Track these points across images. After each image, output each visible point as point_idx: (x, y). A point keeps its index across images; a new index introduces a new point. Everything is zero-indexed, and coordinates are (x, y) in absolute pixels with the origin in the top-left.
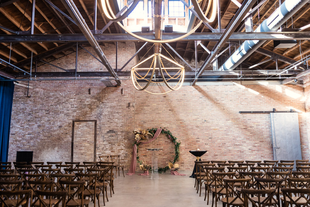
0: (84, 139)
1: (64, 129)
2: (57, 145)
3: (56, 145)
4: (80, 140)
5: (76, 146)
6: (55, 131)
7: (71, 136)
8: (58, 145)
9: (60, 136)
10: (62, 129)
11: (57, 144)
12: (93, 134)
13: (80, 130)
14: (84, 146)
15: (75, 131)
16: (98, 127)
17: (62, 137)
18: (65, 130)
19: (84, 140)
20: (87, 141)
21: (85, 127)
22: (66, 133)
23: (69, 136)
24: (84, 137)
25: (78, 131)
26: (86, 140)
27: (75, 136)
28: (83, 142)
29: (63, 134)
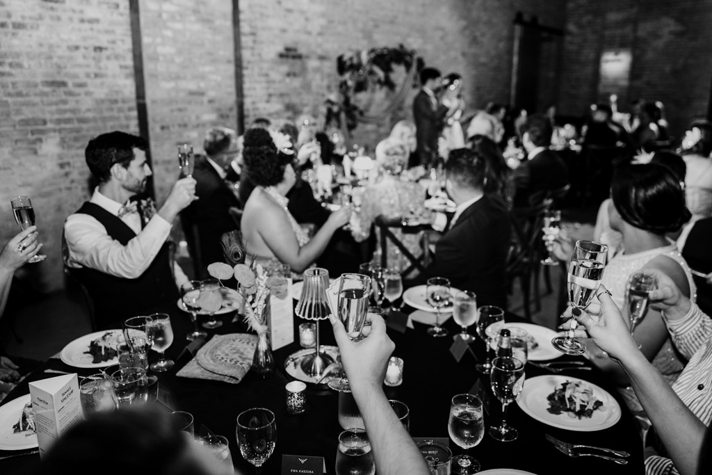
0: (192, 86)
1: (82, 21)
2: (49, 126)
3: (45, 122)
4: (177, 90)
5: (163, 128)
6: (18, 26)
7: (126, 67)
8: (59, 121)
9: (59, 67)
10: (64, 16)
11: (48, 117)
12: (229, 62)
13: (169, 33)
14: (198, 126)
15: (146, 40)
16: (245, 28)
17: (80, 72)
18: (87, 26)
19: (192, 93)
20: (205, 99)
21: (193, 18)
22: (99, 49)
23: (118, 71)
24: (195, 77)
25: (159, 40)
26: (202, 94)
27: (148, 67)
28: (190, 102)
29: (78, 55)
